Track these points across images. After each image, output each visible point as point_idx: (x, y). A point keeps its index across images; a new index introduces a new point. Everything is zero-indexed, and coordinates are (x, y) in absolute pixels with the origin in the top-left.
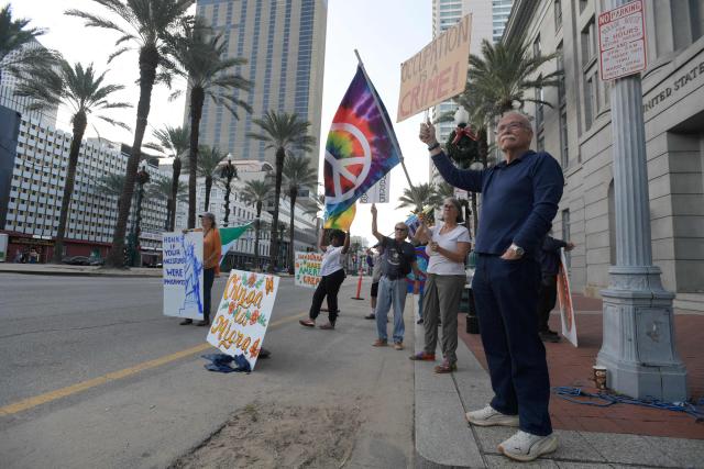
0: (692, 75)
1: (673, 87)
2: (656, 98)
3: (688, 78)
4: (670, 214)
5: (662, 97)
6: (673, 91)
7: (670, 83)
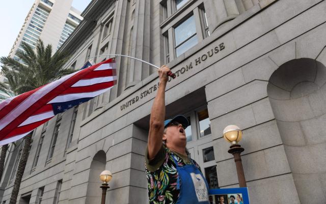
0: (150, 91)
1: (140, 96)
2: (130, 101)
3: (148, 93)
4: (128, 183)
5: (133, 101)
6: (140, 98)
7: (138, 94)
